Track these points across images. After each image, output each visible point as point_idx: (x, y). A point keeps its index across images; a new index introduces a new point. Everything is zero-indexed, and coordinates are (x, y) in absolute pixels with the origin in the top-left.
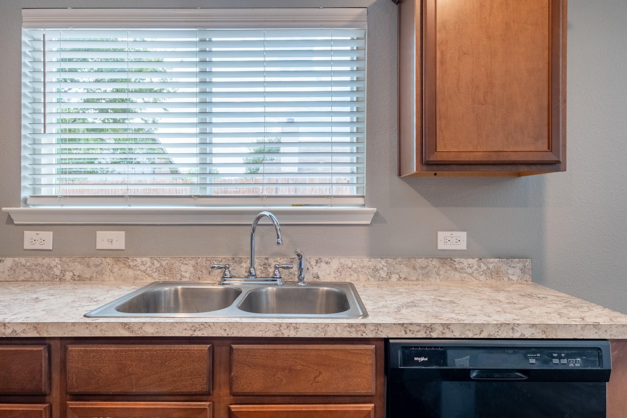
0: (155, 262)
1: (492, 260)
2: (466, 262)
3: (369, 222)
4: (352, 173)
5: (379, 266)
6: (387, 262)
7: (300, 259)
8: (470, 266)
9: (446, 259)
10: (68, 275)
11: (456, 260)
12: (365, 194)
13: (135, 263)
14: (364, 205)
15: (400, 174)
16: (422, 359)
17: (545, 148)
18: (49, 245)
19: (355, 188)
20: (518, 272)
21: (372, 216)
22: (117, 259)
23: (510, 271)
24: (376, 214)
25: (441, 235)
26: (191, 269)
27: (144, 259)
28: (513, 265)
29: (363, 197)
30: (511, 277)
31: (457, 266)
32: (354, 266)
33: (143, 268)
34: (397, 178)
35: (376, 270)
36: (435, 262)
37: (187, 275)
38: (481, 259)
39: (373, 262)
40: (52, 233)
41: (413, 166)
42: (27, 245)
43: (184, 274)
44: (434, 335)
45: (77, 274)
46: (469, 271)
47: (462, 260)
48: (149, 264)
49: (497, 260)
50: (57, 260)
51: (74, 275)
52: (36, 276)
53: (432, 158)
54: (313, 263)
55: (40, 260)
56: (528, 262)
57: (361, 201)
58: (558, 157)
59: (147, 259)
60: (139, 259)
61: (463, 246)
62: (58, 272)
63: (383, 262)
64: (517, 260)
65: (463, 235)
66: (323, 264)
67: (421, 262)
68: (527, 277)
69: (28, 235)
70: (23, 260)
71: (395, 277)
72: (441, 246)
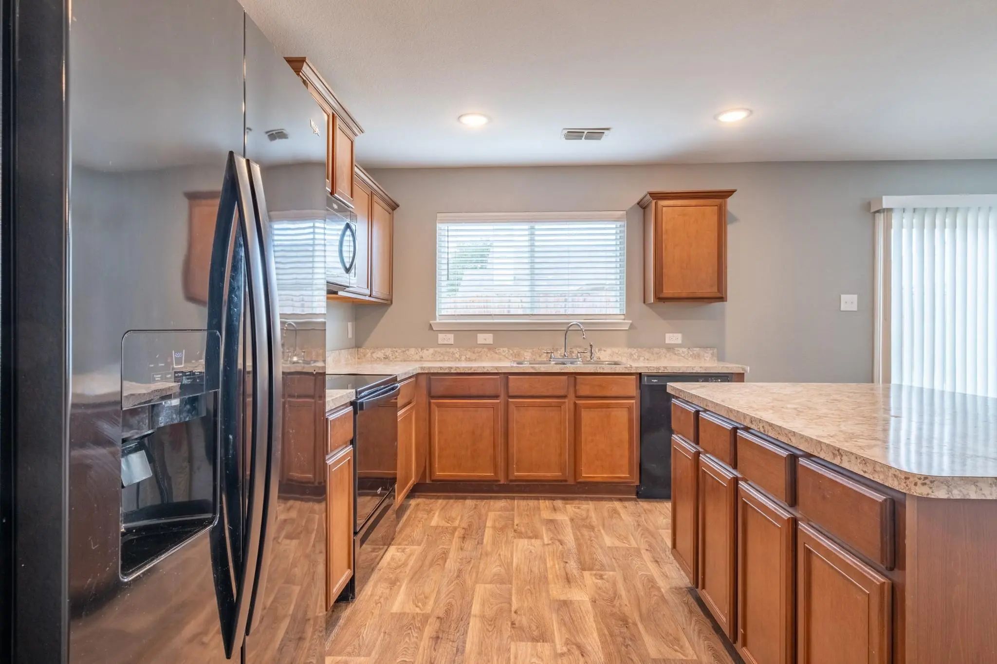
0: (510, 351)
1: (695, 349)
2: (681, 350)
3: (627, 329)
4: (617, 301)
5: (633, 352)
6: (637, 350)
7: (591, 348)
8: (683, 352)
9: (670, 348)
10: (463, 358)
11: (676, 349)
12: (625, 313)
13: (499, 351)
14: (624, 319)
15: (644, 302)
16: (655, 381)
17: (716, 291)
18: (452, 342)
19: (619, 309)
20: (710, 356)
21: (629, 325)
22: (489, 349)
23: (706, 355)
24: (631, 324)
25: (667, 335)
26: (530, 354)
27: (504, 349)
28: (707, 352)
29: (624, 315)
30: (706, 358)
31: (676, 352)
32: (619, 353)
33: (504, 354)
34: (643, 304)
35: (631, 355)
36: (664, 350)
37: (528, 358)
38: (689, 348)
39: (630, 350)
40: (453, 335)
41: (651, 299)
42: (440, 342)
43: (526, 357)
44: (660, 371)
45: (468, 357)
46: (683, 355)
47: (679, 349)
48: (507, 352)
49: (698, 349)
50: (457, 349)
51: (466, 358)
52: (446, 358)
53: (662, 296)
54: (597, 351)
55: (448, 350)
56: (715, 350)
57: (623, 317)
58: (722, 295)
59: (506, 349)
60: (501, 349)
61: (679, 341)
62: (458, 356)
63: (635, 350)
64: (709, 349)
65: (679, 336)
66: (602, 351)
67: (656, 350)
68: (716, 358)
69: (441, 336)
70: (438, 349)
71: (642, 359)
72: (667, 342)
